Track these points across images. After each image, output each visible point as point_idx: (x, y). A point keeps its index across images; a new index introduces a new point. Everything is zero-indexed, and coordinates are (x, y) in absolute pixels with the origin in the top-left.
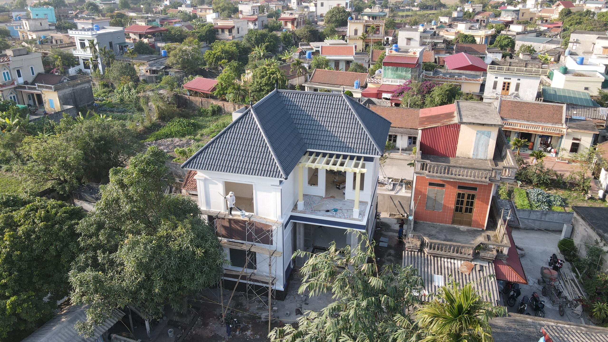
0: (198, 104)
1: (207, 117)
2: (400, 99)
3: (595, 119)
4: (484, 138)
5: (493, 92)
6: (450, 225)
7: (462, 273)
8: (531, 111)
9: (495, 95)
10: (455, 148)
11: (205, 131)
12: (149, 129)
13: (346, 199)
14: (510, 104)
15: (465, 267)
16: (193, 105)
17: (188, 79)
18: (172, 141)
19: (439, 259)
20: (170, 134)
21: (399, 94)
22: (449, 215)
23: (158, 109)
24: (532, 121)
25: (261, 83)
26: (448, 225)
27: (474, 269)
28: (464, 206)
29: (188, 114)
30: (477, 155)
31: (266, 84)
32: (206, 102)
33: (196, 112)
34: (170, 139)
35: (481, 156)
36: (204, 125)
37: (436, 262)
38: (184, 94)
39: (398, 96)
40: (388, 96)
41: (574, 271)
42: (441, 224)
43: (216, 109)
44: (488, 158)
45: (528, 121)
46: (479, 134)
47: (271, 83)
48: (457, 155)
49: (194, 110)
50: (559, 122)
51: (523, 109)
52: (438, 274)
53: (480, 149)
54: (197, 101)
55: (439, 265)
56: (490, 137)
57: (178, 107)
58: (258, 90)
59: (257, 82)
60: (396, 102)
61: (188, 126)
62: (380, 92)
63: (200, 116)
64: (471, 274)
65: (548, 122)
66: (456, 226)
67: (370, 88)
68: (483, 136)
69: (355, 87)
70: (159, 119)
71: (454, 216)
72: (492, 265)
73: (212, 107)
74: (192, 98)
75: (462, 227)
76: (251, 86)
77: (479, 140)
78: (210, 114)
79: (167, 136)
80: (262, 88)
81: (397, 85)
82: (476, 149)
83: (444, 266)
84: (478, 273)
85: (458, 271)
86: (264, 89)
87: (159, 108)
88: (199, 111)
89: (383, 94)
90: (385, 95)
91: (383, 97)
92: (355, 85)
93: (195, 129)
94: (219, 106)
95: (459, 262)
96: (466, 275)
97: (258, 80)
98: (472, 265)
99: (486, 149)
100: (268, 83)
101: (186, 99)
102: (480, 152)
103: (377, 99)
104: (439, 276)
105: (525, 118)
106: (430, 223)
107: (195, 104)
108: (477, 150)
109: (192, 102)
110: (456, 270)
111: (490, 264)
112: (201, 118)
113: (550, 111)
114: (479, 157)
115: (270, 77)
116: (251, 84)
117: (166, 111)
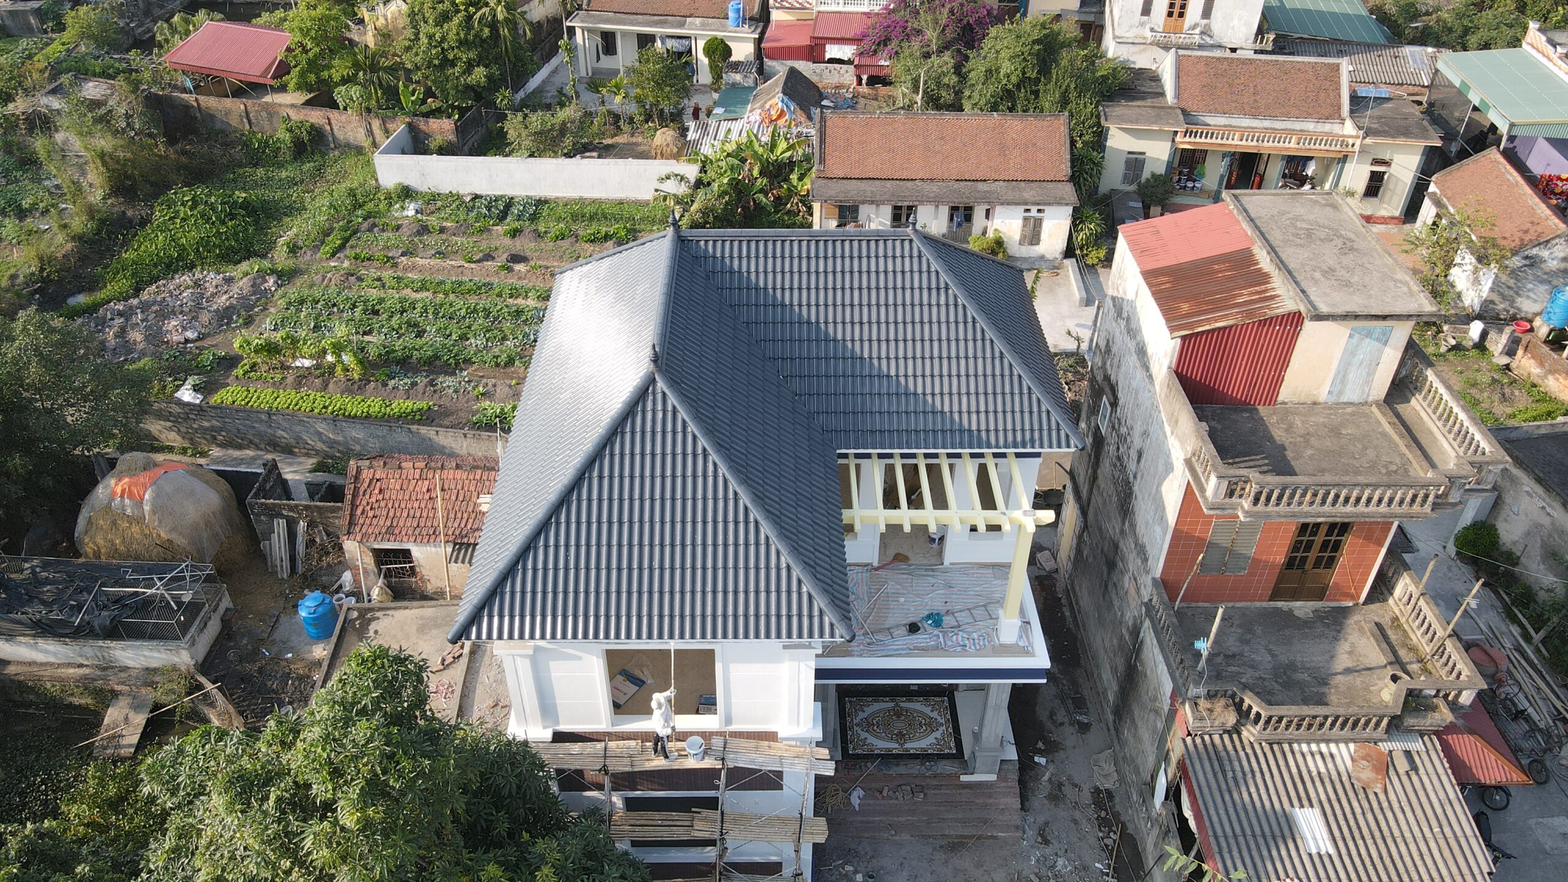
0: (234, 122)
1: (281, 166)
2: (882, 63)
3: (1402, 84)
4: (1369, 346)
5: (1142, 24)
6: (1265, 604)
7: (1364, 789)
8: (1259, 87)
9: (1149, 34)
10: (1279, 381)
11: (293, 230)
12: (94, 242)
13: (946, 563)
14: (1201, 67)
15: (1365, 762)
16: (218, 125)
17: (174, 30)
18: (197, 284)
19: (1286, 747)
20: (180, 258)
21: (879, 44)
22: (1268, 580)
23: (104, 164)
24: (1266, 117)
25: (443, 39)
26: (1258, 604)
27: (1391, 768)
28: (1312, 555)
29: (212, 161)
30: (1340, 393)
31: (463, 43)
32: (264, 114)
33: (237, 151)
34: (186, 279)
35: (1352, 394)
36: (282, 200)
37: (1282, 763)
38: (175, 87)
39: (875, 51)
40: (845, 52)
41: (1514, 620)
42: (1239, 605)
43: (305, 136)
44: (1370, 399)
45: (1254, 116)
46: (1357, 336)
47: (476, 36)
48: (1280, 398)
49: (227, 145)
50: (1334, 114)
51: (1239, 81)
52: (1302, 806)
53: (1351, 376)
54: (228, 113)
55: (1294, 770)
56: (1385, 343)
57: (171, 141)
58: (436, 62)
59: (431, 37)
60: (874, 72)
61: (232, 217)
62: (821, 42)
63: (256, 165)
64: (1389, 787)
65: (1307, 116)
66: (1279, 604)
67: (781, 25)
68: (1368, 340)
69: (731, 22)
70: (116, 196)
71: (1281, 579)
72: (1431, 740)
73: (290, 130)
74: (210, 102)
75: (1298, 604)
76: (408, 49)
77: (1353, 354)
78: (286, 154)
79: (171, 266)
80: (451, 57)
81: (864, 13)
82: (1342, 377)
83: (1309, 772)
84: (1404, 778)
85: (1352, 784)
86: (456, 58)
87: (107, 158)
88: (246, 145)
89: (828, 47)
90: (833, 51)
91: (828, 56)
92: (731, 15)
93: (256, 222)
94: (312, 126)
95: (1342, 746)
96: (1376, 794)
97: (432, 31)
98: (1380, 753)
99: (1368, 374)
100: (466, 40)
101: (187, 107)
102: (1349, 386)
103: (810, 64)
104: (1307, 810)
105: (1247, 108)
106: (1206, 605)
107: (223, 122)
108: (1344, 381)
109: (212, 117)
110: (1345, 778)
111: (1426, 738)
112: (260, 172)
113: (1309, 81)
114: (1345, 399)
115: (469, 18)
116: (407, 43)
117: (133, 161)
